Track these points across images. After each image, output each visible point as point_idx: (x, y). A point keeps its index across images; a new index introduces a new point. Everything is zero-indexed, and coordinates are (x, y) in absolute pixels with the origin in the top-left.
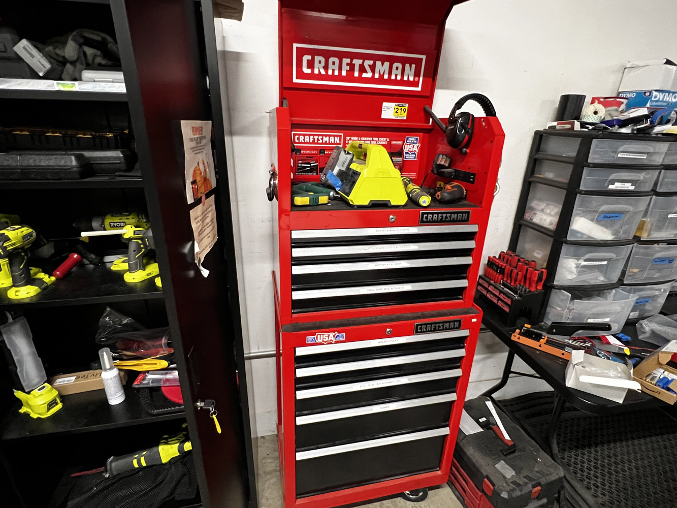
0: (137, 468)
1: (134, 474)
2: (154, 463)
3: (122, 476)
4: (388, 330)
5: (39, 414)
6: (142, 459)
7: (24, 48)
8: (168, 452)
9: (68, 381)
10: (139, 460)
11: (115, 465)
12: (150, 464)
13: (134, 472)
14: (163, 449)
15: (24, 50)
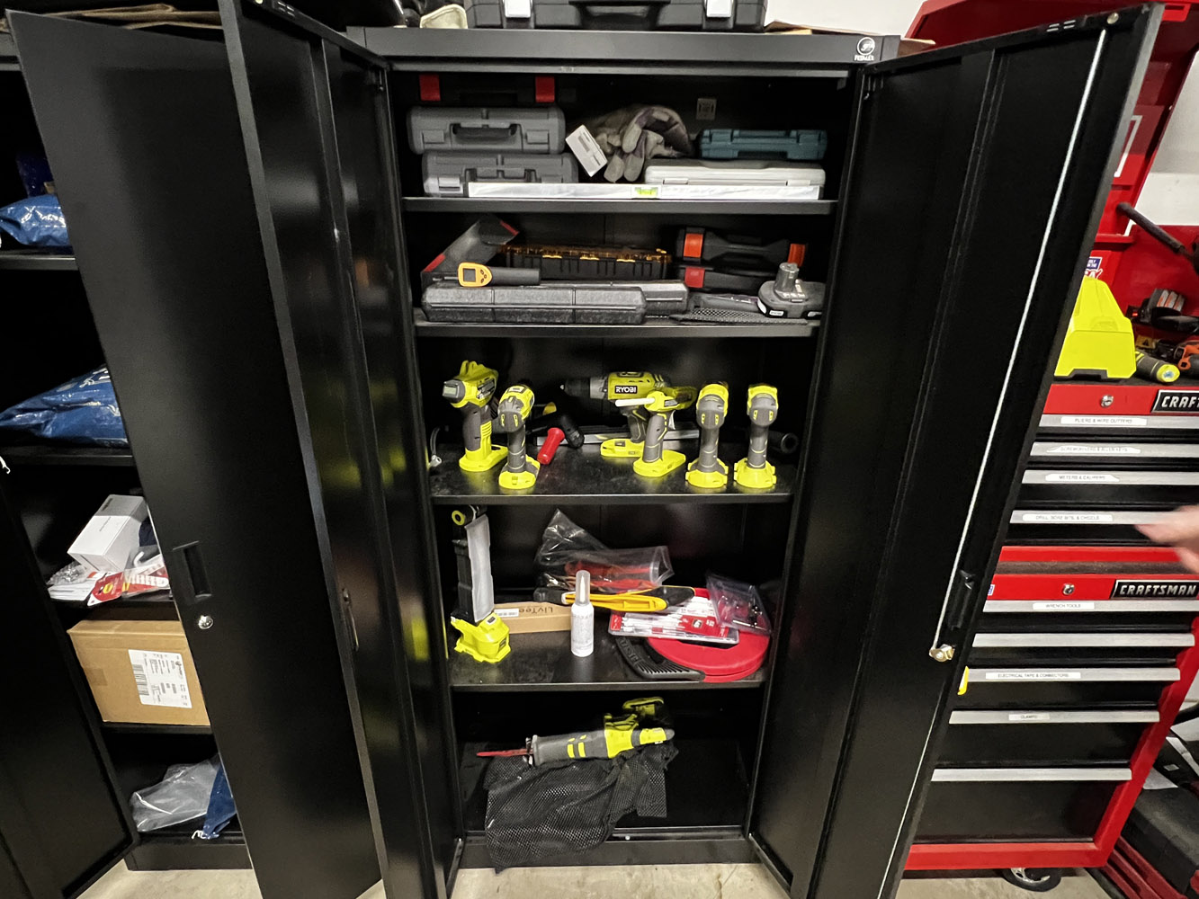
0: (571, 759)
1: (566, 767)
2: (596, 755)
3: (550, 766)
4: (1067, 587)
5: (486, 656)
6: (581, 747)
7: (580, 138)
8: (617, 739)
9: (510, 614)
10: (575, 746)
11: (541, 748)
12: (590, 755)
13: (565, 763)
14: (612, 735)
15: (579, 142)
